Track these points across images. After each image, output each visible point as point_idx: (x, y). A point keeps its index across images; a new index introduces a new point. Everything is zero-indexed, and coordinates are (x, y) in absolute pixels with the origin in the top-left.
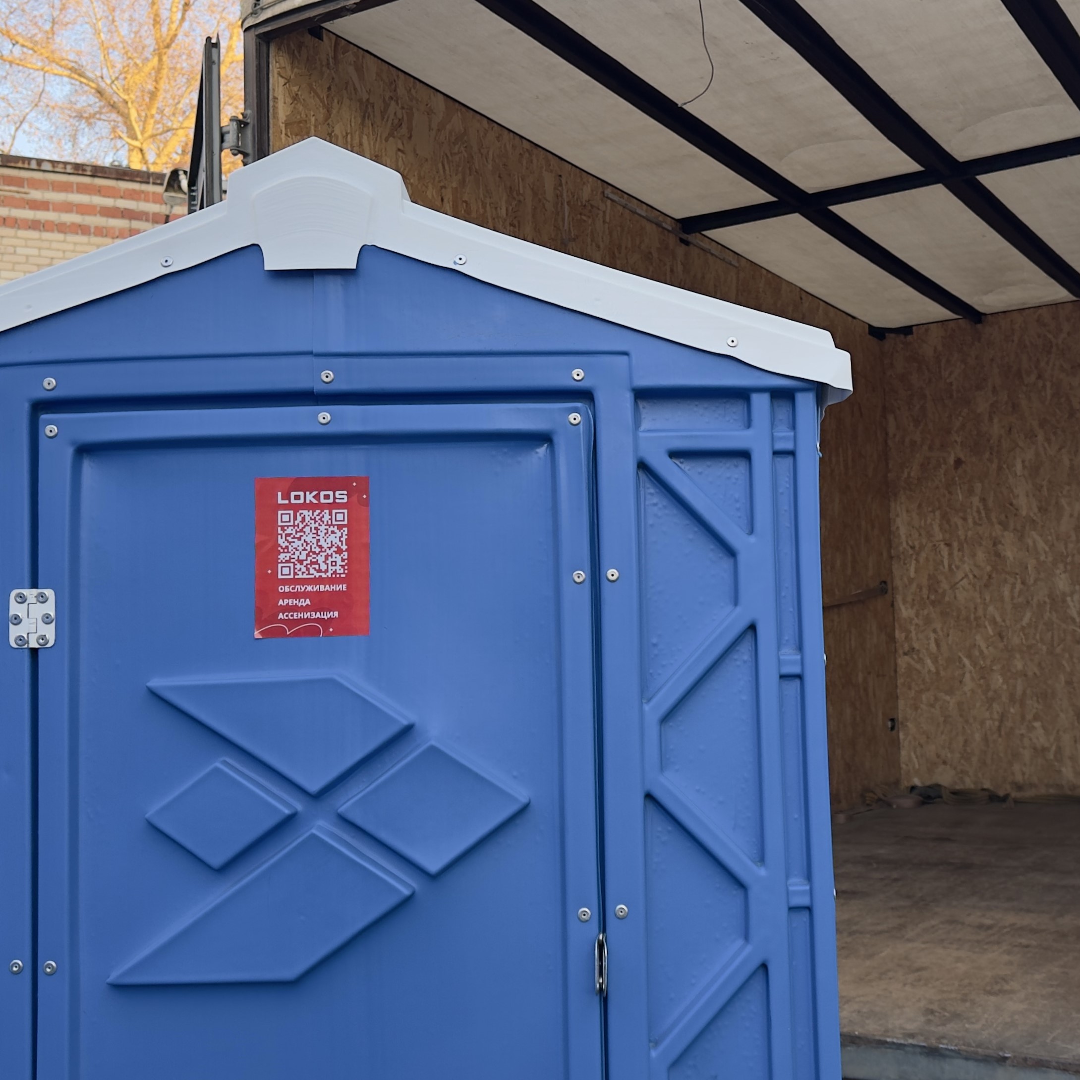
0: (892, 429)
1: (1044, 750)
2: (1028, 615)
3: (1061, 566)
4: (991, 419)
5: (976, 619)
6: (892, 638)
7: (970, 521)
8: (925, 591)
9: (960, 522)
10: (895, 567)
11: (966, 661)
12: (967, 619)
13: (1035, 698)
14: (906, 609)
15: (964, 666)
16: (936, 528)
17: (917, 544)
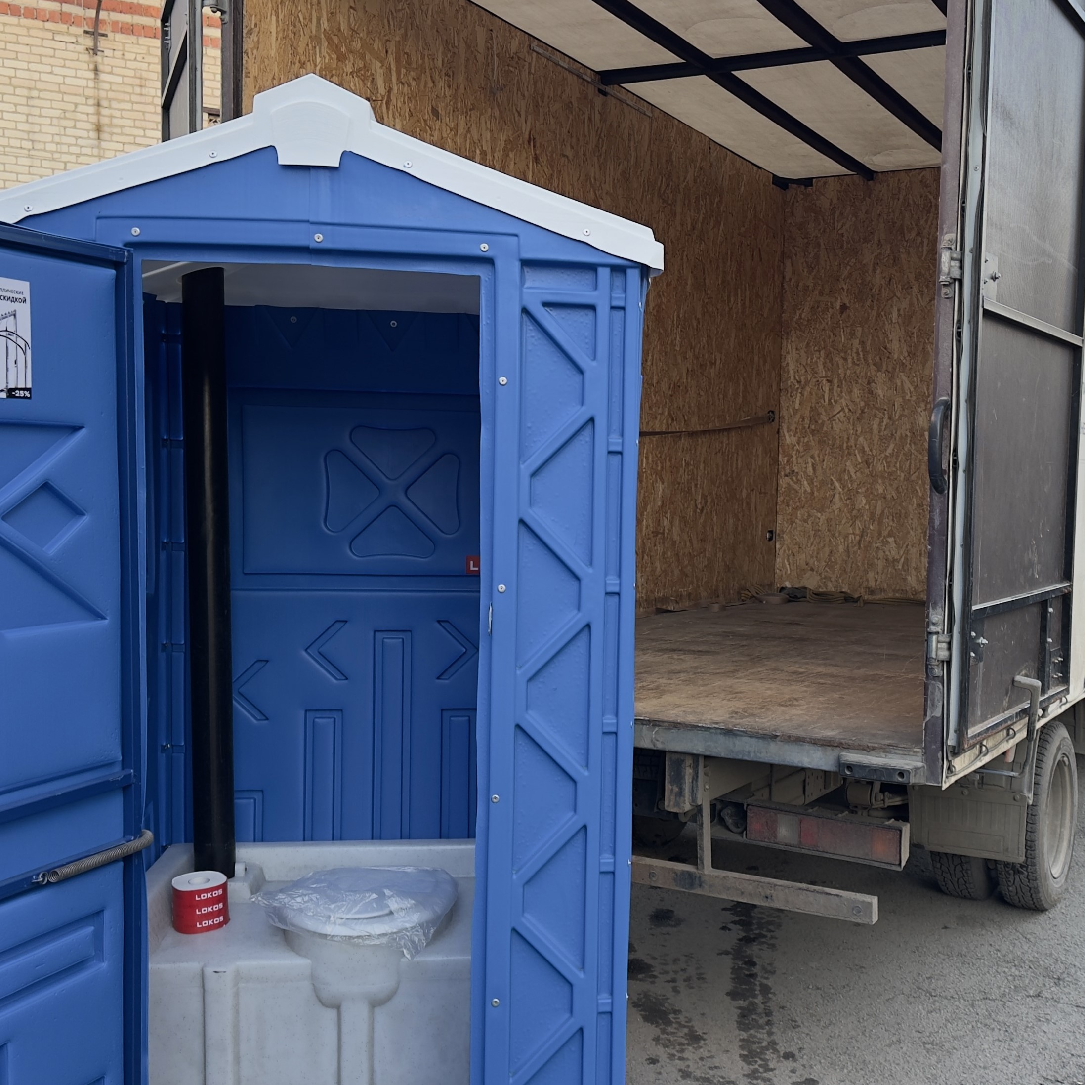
0: (788, 275)
1: (895, 561)
2: (892, 446)
3: (923, 405)
4: (874, 270)
5: (848, 448)
6: (777, 462)
7: (850, 361)
8: (807, 421)
9: (841, 362)
10: (783, 398)
11: (837, 484)
12: (841, 447)
13: (891, 518)
14: (790, 436)
15: (835, 488)
16: (821, 367)
17: (802, 378)
